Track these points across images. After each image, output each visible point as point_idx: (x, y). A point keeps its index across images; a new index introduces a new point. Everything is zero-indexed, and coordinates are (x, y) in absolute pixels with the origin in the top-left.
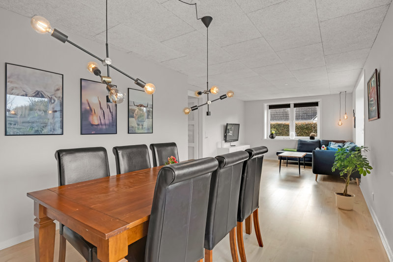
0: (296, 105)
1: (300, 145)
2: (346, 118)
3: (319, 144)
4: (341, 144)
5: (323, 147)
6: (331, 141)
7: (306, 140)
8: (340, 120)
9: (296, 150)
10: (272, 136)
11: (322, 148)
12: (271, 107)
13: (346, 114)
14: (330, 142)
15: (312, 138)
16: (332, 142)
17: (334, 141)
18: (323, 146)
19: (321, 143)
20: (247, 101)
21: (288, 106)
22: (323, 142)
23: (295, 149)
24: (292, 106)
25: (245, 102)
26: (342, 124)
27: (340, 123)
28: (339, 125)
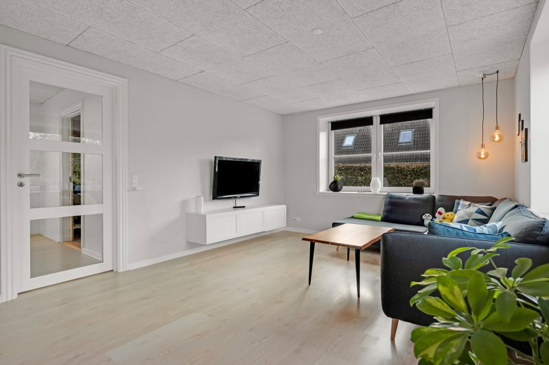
0: (385, 119)
1: (388, 207)
2: (497, 138)
3: (432, 205)
4: (483, 207)
5: (440, 213)
6: (459, 198)
7: (404, 195)
8: (483, 146)
9: (379, 218)
10: (334, 187)
11: (437, 215)
12: (336, 125)
13: (497, 128)
14: (457, 201)
15: (418, 190)
16: (462, 202)
17: (465, 198)
18: (441, 209)
19: (437, 203)
20: (288, 115)
21: (368, 121)
22: (440, 201)
23: (379, 215)
24: (377, 121)
25: (283, 116)
26: (487, 155)
27: (482, 153)
28: (480, 158)
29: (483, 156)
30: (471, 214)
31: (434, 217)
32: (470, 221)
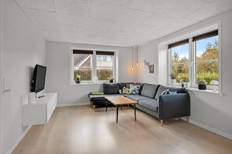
3: (120, 86)
5: (124, 89)
6: (129, 83)
7: (107, 83)
8: (132, 67)
9: (103, 93)
10: (77, 81)
11: (123, 90)
14: (128, 85)
17: (131, 84)
22: (122, 85)
24: (95, 53)
25: (46, 41)
27: (132, 69)
28: (132, 71)
29: (133, 70)
30: (135, 88)
31: (122, 90)
32: (136, 90)
